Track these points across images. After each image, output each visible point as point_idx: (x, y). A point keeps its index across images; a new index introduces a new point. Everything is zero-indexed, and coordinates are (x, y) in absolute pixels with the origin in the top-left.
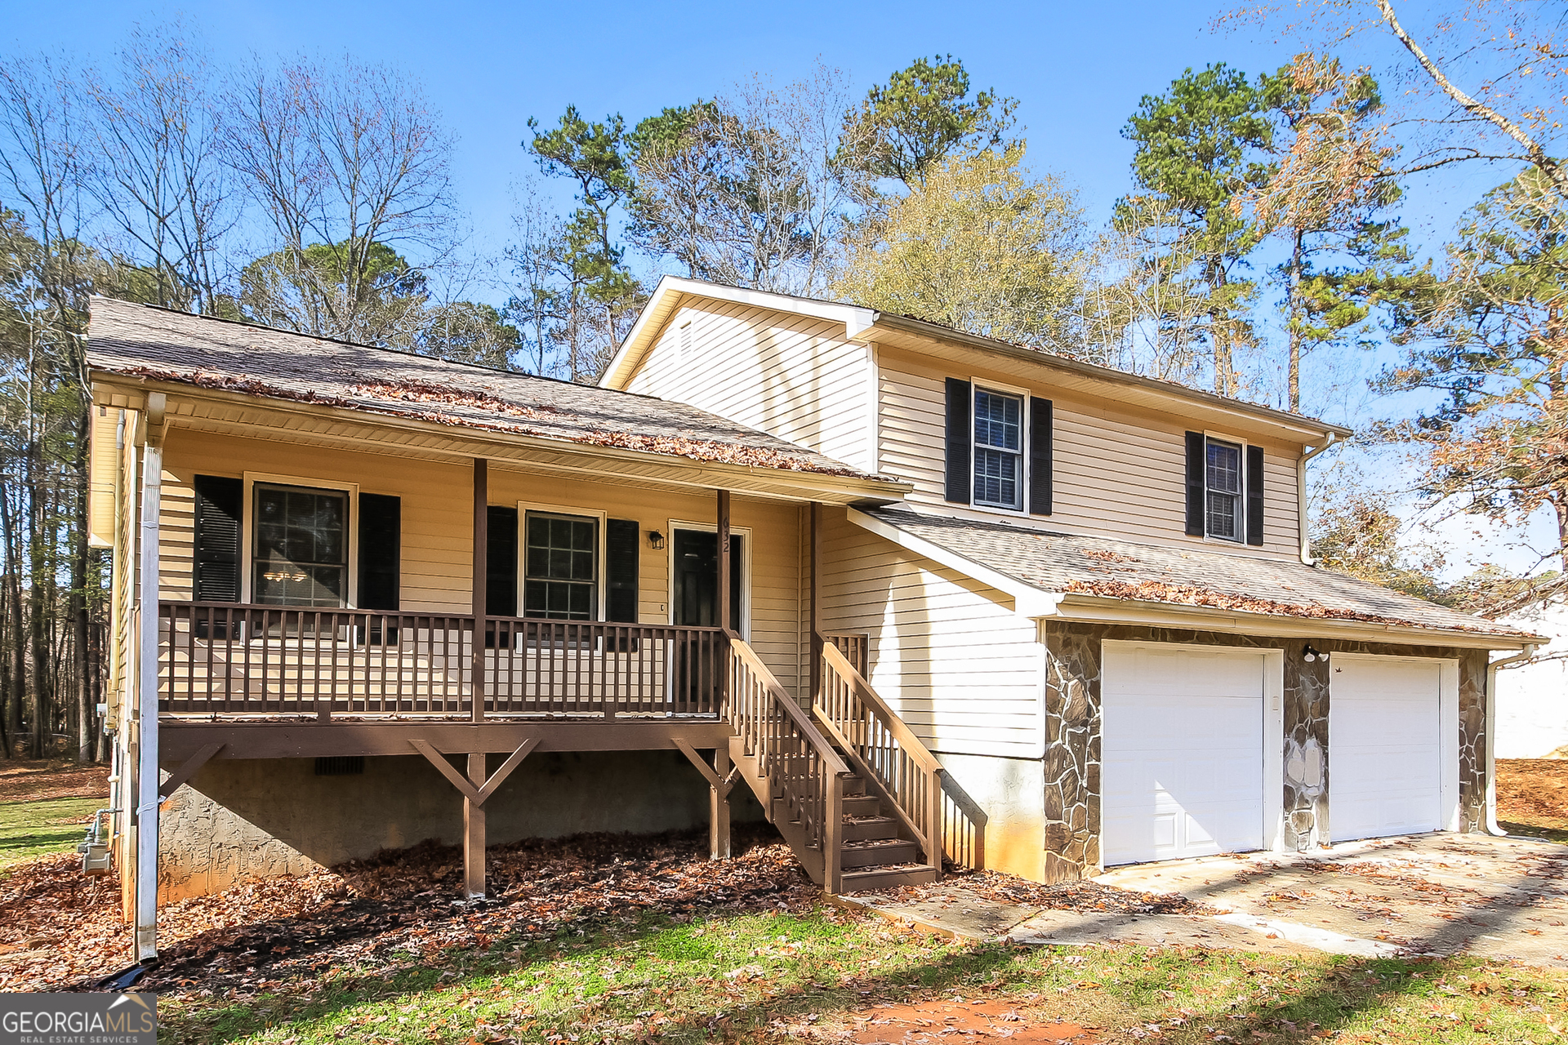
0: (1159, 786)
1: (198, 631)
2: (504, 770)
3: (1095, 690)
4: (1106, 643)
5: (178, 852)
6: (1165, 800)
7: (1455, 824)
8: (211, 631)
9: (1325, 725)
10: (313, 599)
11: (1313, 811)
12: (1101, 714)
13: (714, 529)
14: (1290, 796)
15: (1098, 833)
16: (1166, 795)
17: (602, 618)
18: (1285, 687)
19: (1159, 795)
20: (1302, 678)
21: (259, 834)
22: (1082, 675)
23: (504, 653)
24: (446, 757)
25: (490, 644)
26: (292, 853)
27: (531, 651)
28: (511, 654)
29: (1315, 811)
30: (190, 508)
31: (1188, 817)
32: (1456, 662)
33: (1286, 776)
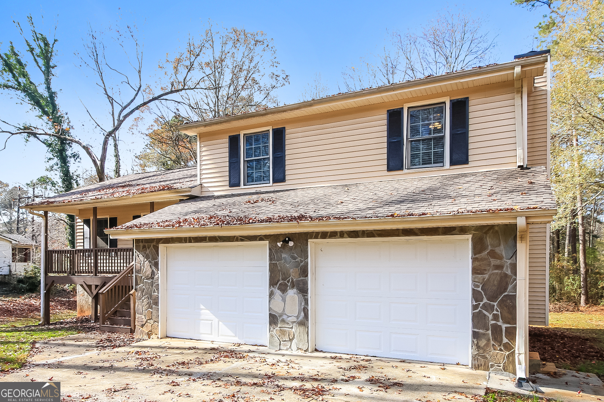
0: (202, 307)
3: (156, 265)
4: (161, 247)
5: (83, 306)
6: (206, 313)
9: (305, 283)
11: (294, 329)
12: (159, 274)
14: (273, 319)
15: (158, 322)
16: (208, 311)
18: (271, 261)
19: (203, 311)
22: (150, 259)
29: (296, 330)
30: (82, 227)
31: (220, 323)
32: (469, 237)
33: (270, 309)
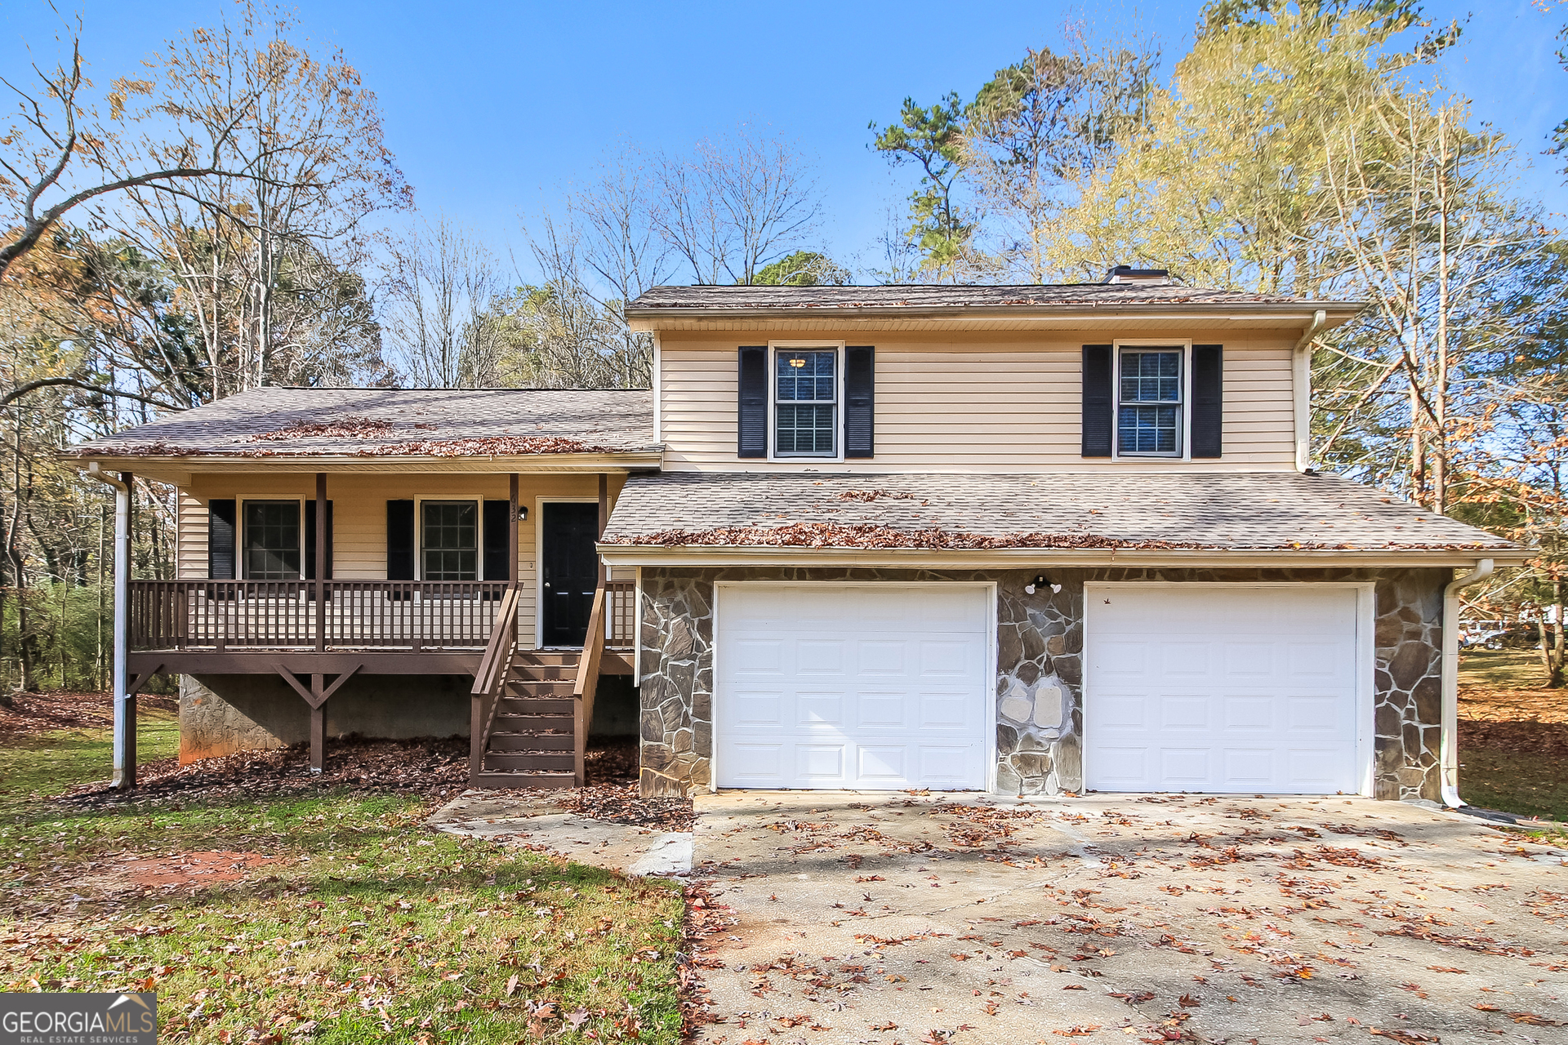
0: (815, 718)
1: (210, 595)
2: (335, 686)
3: (706, 628)
4: (720, 585)
5: (205, 730)
6: (825, 731)
7: (1368, 788)
8: (226, 596)
9: (1076, 664)
10: (266, 572)
11: (1051, 755)
12: (713, 648)
13: (596, 500)
14: (1006, 736)
15: (709, 755)
16: (829, 727)
17: (481, 578)
18: (1000, 619)
19: (816, 727)
20: (1029, 611)
21: (248, 722)
22: (688, 614)
23: (407, 603)
24: (296, 676)
25: (397, 598)
26: (269, 735)
27: (427, 602)
28: (412, 604)
29: (1054, 754)
30: (206, 520)
31: (863, 751)
32: (1372, 585)
33: (999, 716)
